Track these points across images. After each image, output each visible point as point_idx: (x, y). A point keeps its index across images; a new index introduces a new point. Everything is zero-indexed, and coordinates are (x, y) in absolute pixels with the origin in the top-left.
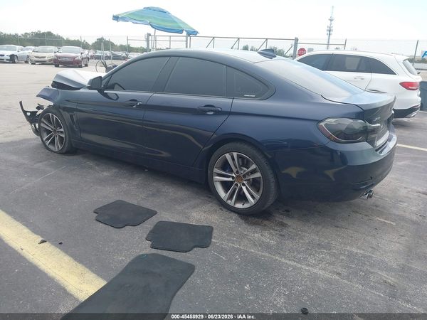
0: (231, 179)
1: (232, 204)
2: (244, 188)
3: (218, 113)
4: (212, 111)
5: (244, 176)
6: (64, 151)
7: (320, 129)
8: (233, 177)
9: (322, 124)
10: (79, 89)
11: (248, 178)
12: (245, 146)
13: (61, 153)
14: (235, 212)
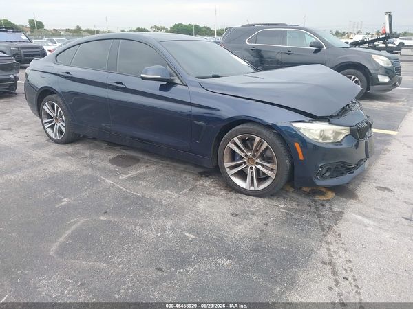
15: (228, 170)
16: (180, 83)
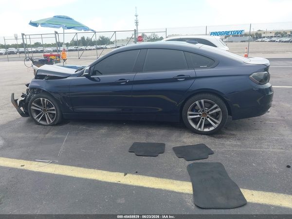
0: (199, 116)
1: (202, 130)
2: (208, 119)
3: (188, 78)
4: (183, 78)
5: (208, 113)
6: (56, 123)
7: (250, 79)
8: (200, 115)
9: (251, 76)
10: (66, 77)
11: (210, 113)
12: (209, 95)
13: (53, 125)
14: (204, 134)
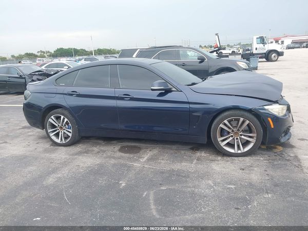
15: (220, 142)
16: (176, 90)
